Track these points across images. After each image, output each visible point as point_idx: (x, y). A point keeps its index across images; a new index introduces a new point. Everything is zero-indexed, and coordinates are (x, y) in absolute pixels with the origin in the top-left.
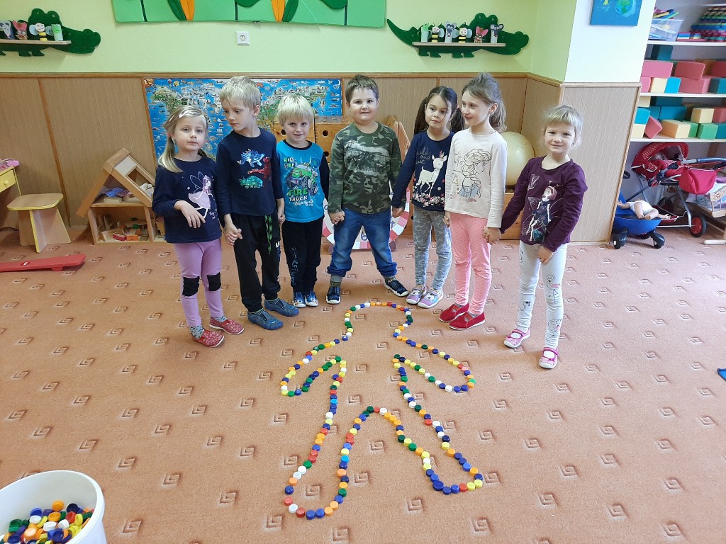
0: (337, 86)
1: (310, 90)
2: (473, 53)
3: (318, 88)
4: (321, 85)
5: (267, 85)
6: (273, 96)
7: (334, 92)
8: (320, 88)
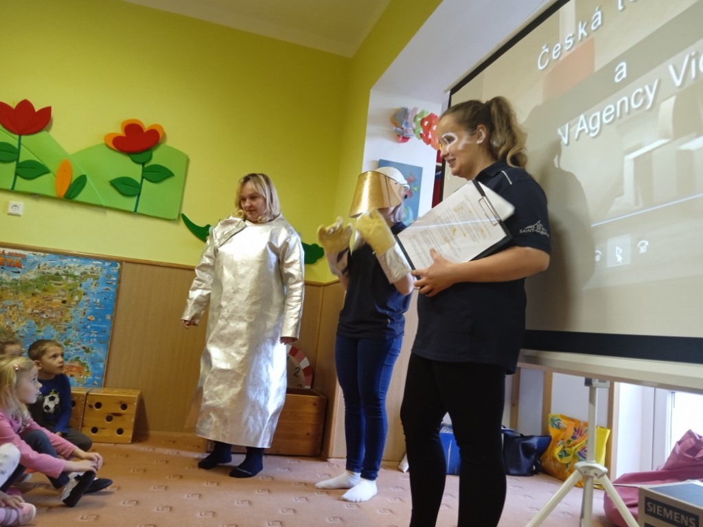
0: (115, 270)
1: (82, 269)
3: (92, 269)
4: (97, 265)
5: (31, 257)
6: (35, 270)
7: (108, 276)
8: (95, 269)
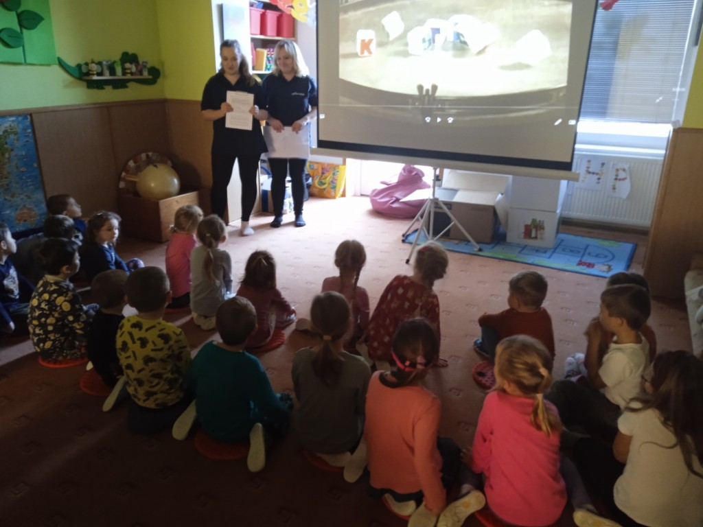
0: (28, 122)
1: (3, 128)
2: (128, 84)
3: (10, 126)
4: (13, 121)
7: (25, 129)
8: (12, 125)
